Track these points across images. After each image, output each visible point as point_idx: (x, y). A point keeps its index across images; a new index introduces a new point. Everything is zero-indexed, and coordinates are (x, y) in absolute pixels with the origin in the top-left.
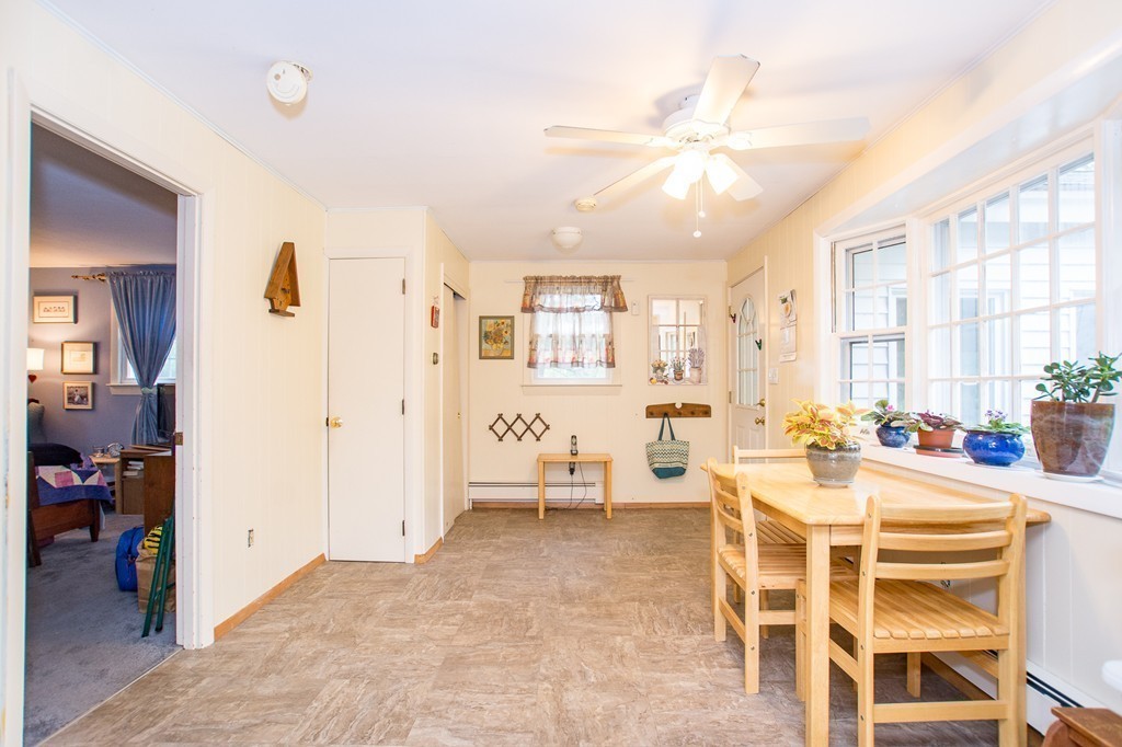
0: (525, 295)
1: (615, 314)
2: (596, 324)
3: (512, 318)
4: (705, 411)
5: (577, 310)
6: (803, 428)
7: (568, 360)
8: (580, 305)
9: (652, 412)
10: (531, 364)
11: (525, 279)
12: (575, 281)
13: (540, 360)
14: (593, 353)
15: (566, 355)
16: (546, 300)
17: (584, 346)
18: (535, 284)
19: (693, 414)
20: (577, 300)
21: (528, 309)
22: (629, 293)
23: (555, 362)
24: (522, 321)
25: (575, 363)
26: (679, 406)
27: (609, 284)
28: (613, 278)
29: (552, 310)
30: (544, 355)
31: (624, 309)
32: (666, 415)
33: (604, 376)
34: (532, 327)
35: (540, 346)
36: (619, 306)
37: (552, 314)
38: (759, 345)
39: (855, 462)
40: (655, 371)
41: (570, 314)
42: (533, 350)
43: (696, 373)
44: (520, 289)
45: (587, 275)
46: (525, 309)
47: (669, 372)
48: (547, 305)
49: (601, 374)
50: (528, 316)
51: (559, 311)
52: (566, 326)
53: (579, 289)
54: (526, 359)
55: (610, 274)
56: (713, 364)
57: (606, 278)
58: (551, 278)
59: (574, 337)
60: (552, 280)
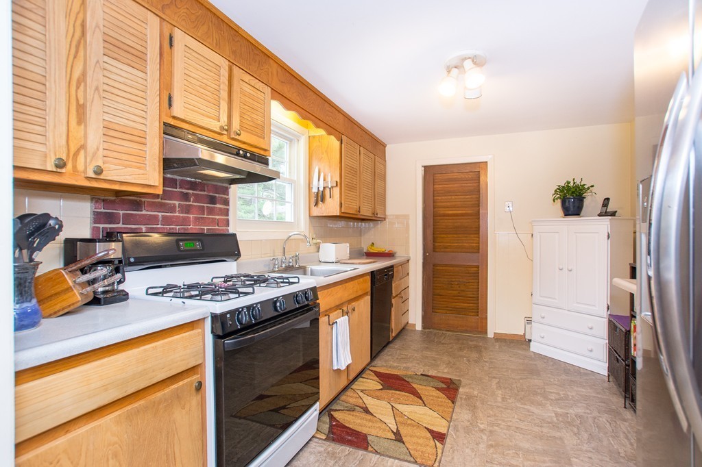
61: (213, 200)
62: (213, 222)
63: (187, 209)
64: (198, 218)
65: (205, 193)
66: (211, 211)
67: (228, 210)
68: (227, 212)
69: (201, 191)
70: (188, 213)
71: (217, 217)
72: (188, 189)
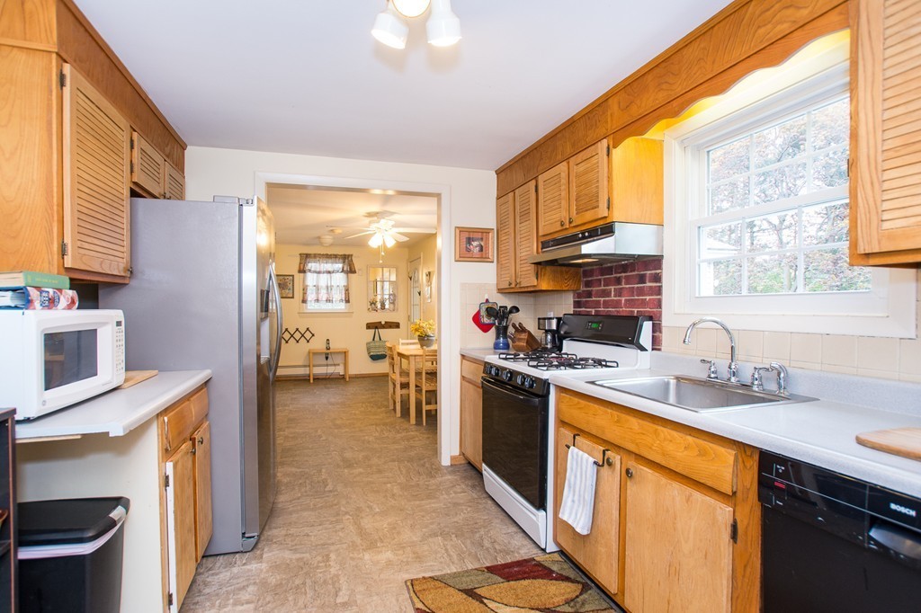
0: (300, 263)
1: (350, 275)
2: (340, 279)
3: (293, 276)
4: (397, 325)
5: (329, 272)
6: (417, 330)
7: (324, 299)
8: (330, 269)
9: (369, 326)
10: (304, 301)
11: (300, 254)
12: (328, 257)
13: (309, 299)
14: (338, 295)
15: (323, 296)
16: (312, 265)
17: (333, 292)
18: (306, 257)
19: (390, 327)
20: (329, 266)
21: (302, 271)
22: (357, 264)
23: (317, 300)
24: (298, 277)
25: (328, 300)
26: (383, 323)
27: (346, 258)
28: (349, 256)
29: (315, 272)
30: (311, 296)
31: (355, 272)
32: (376, 328)
33: (343, 307)
34: (304, 281)
35: (309, 292)
36: (352, 271)
37: (315, 275)
38: (420, 294)
39: (432, 340)
40: (371, 304)
41: (325, 274)
42: (305, 294)
43: (392, 306)
44: (297, 260)
45: (335, 253)
46: (300, 271)
47: (379, 306)
48: (313, 269)
49: (342, 306)
50: (302, 275)
51: (319, 272)
52: (324, 279)
53: (330, 261)
54: (301, 299)
55: (347, 254)
56: (401, 302)
57: (345, 255)
58: (315, 255)
59: (327, 287)
60: (315, 256)
61: (642, 279)
62: (643, 303)
63: (619, 293)
64: (629, 300)
65: (636, 273)
66: (641, 292)
67: (660, 287)
68: (659, 291)
69: (631, 271)
70: (620, 296)
71: (648, 298)
72: (620, 273)
